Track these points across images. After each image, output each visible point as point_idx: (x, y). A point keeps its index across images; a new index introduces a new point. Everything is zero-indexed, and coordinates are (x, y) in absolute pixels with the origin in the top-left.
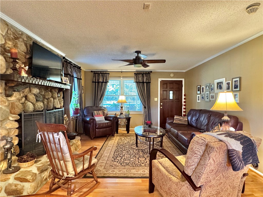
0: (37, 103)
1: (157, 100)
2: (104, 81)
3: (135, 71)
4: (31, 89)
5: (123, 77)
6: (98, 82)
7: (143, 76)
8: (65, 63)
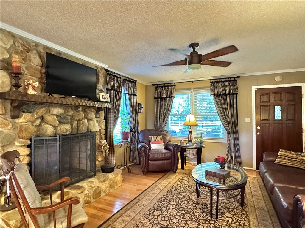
0: (61, 126)
1: (250, 122)
2: (169, 96)
3: (212, 78)
4: (50, 109)
5: (194, 89)
6: (161, 98)
7: (225, 86)
8: (108, 76)
